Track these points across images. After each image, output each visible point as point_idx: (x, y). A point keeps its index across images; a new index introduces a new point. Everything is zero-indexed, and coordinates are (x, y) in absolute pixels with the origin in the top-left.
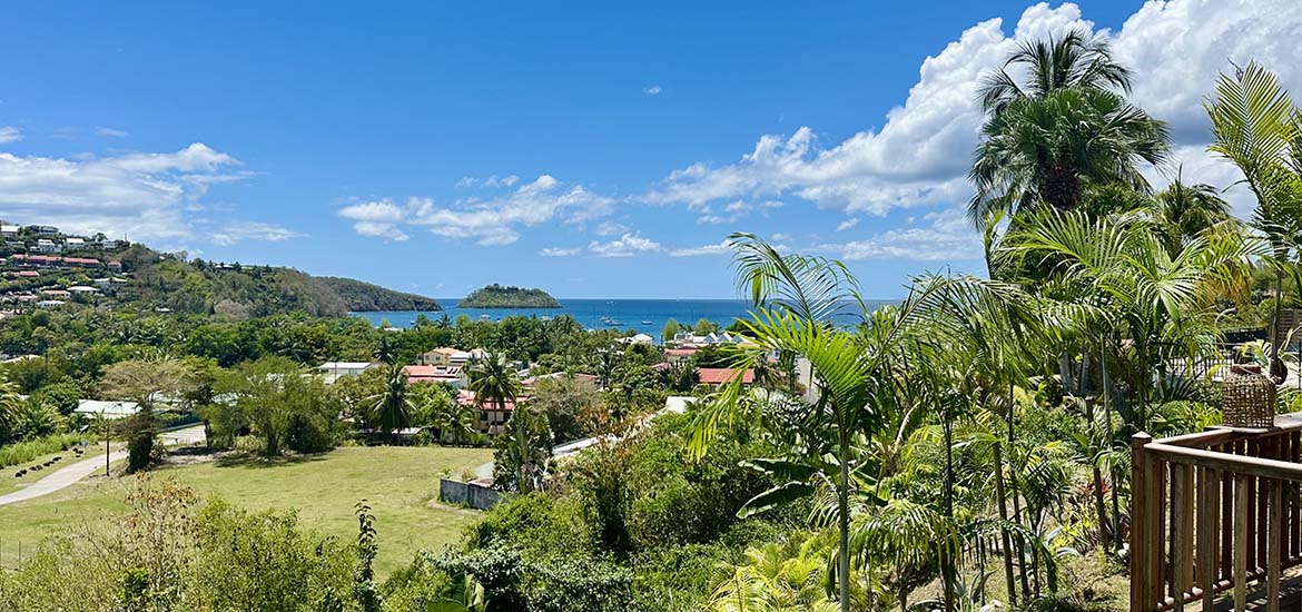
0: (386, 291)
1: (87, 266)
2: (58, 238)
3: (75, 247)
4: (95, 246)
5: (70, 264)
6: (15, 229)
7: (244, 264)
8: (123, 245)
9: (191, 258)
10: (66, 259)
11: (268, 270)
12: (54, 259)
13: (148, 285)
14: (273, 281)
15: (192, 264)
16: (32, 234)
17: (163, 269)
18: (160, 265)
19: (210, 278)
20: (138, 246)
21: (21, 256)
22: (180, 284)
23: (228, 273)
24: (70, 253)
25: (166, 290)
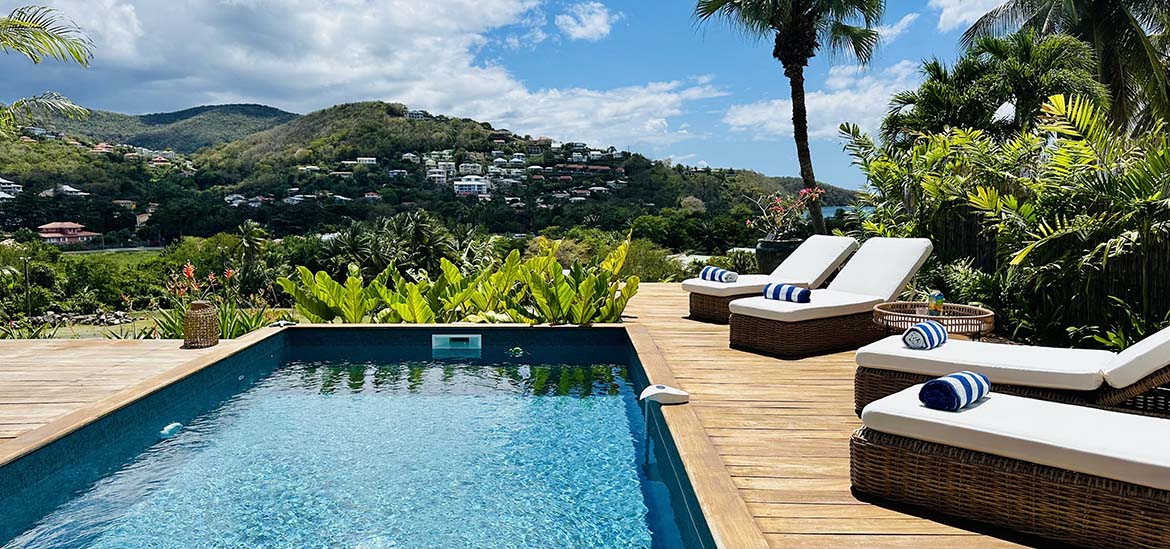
0: (833, 189)
1: (603, 171)
2: (585, 151)
3: (595, 157)
4: (608, 158)
5: (592, 170)
6: (559, 146)
7: (714, 168)
8: (626, 155)
9: (674, 165)
10: (590, 167)
11: (731, 172)
12: (581, 167)
13: (641, 185)
14: (734, 181)
15: (674, 169)
16: (569, 148)
17: (653, 172)
18: (650, 171)
19: (685, 179)
20: (636, 155)
21: (561, 165)
22: (664, 185)
23: (700, 175)
24: (591, 162)
25: (654, 189)
